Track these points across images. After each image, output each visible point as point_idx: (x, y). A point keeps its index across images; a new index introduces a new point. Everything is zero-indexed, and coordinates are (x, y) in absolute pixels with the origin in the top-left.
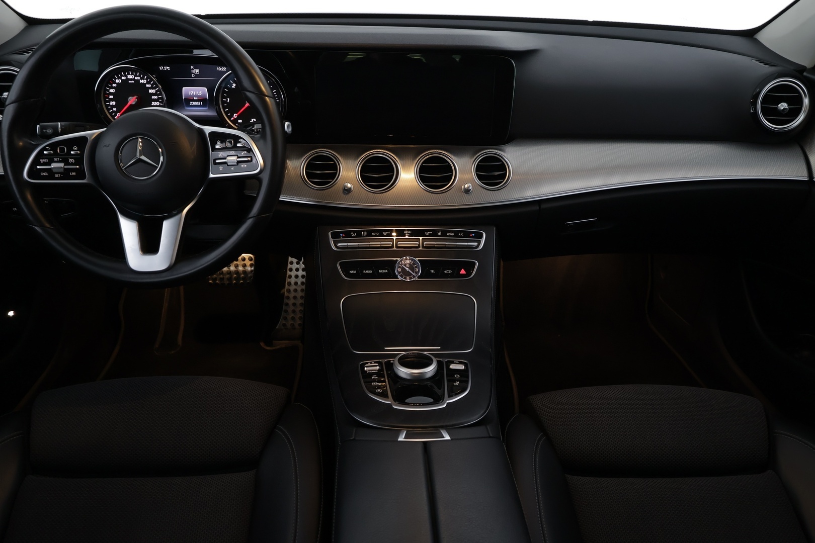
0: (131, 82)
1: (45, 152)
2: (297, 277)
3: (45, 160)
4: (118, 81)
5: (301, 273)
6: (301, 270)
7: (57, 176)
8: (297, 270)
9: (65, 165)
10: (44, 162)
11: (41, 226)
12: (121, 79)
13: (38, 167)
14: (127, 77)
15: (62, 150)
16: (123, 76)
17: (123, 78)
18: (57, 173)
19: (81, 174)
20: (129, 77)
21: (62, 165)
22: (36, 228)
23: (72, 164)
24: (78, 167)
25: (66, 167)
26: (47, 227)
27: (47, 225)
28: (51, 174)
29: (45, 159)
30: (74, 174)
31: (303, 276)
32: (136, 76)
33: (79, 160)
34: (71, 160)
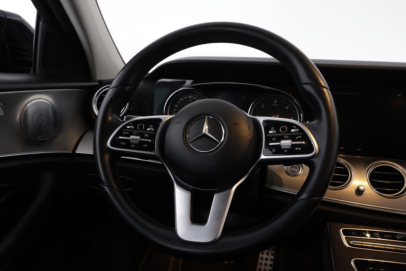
0: (190, 100)
1: (128, 127)
2: (266, 265)
3: (126, 133)
4: (181, 100)
5: (269, 262)
6: (269, 260)
7: (132, 146)
8: (267, 259)
9: (140, 138)
10: (125, 134)
11: (110, 186)
12: (183, 98)
13: (120, 137)
14: (188, 97)
15: (140, 127)
16: (186, 96)
17: (185, 98)
18: (133, 144)
19: (151, 147)
20: (189, 97)
21: (138, 138)
22: (106, 188)
23: (146, 138)
24: (150, 141)
25: (141, 139)
26: (115, 189)
27: (115, 186)
28: (128, 144)
29: (126, 131)
30: (146, 146)
31: (271, 265)
32: (194, 96)
33: (152, 136)
34: (146, 135)
